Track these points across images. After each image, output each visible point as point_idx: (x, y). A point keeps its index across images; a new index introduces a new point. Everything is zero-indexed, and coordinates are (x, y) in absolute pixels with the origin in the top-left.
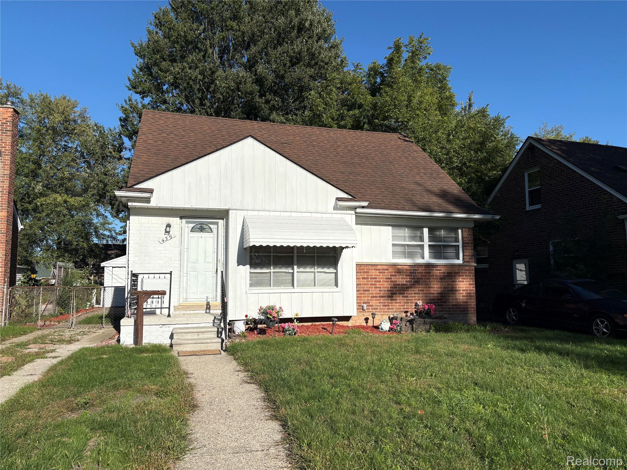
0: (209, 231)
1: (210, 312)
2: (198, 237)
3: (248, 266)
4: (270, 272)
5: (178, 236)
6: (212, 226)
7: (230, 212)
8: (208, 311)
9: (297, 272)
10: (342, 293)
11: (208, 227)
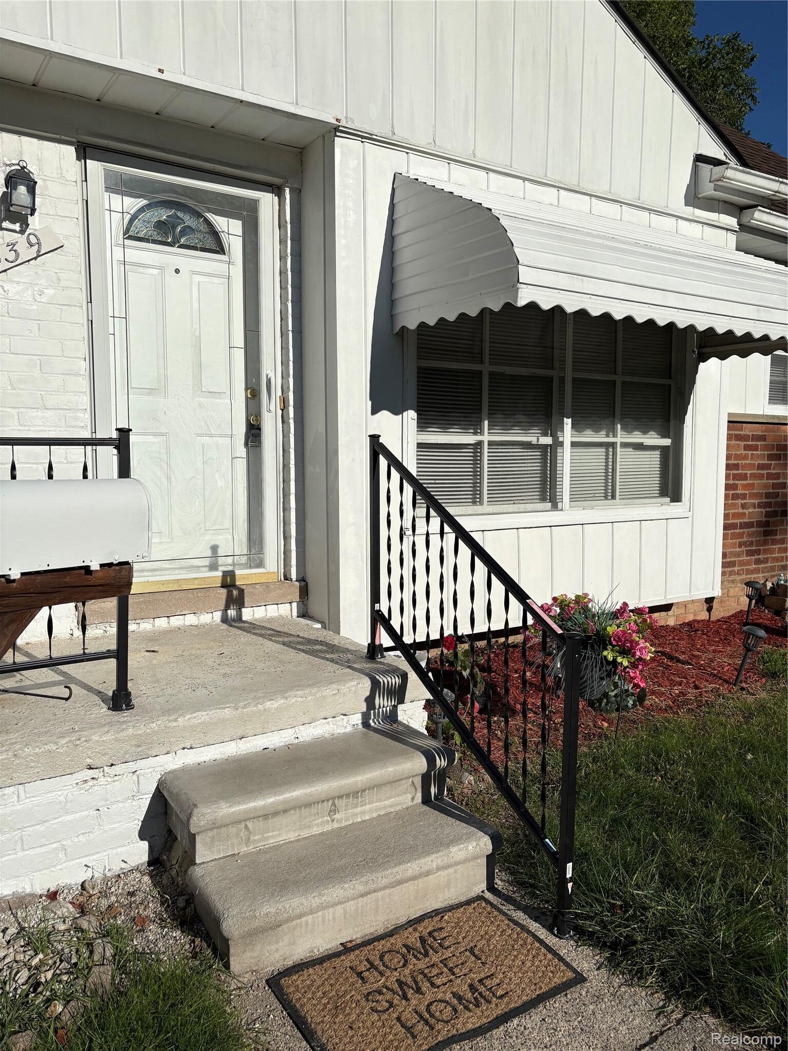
0: (210, 242)
1: (239, 618)
2: (161, 268)
3: (411, 415)
4: (479, 444)
5: (76, 245)
6: (220, 222)
7: (341, 145)
8: (232, 613)
9: (574, 444)
10: (690, 519)
11: (203, 227)
